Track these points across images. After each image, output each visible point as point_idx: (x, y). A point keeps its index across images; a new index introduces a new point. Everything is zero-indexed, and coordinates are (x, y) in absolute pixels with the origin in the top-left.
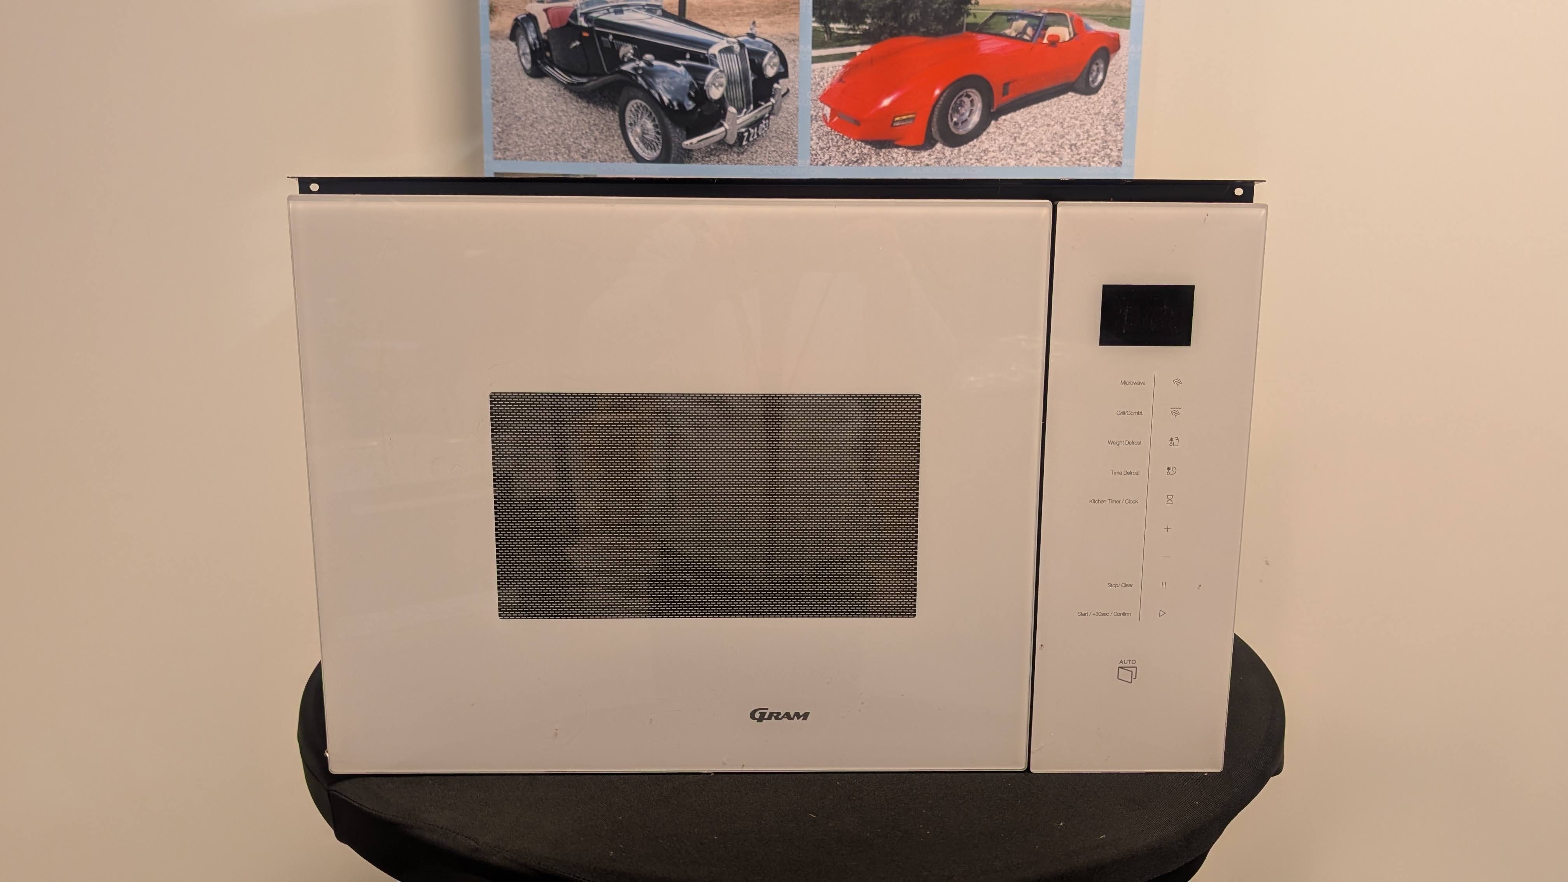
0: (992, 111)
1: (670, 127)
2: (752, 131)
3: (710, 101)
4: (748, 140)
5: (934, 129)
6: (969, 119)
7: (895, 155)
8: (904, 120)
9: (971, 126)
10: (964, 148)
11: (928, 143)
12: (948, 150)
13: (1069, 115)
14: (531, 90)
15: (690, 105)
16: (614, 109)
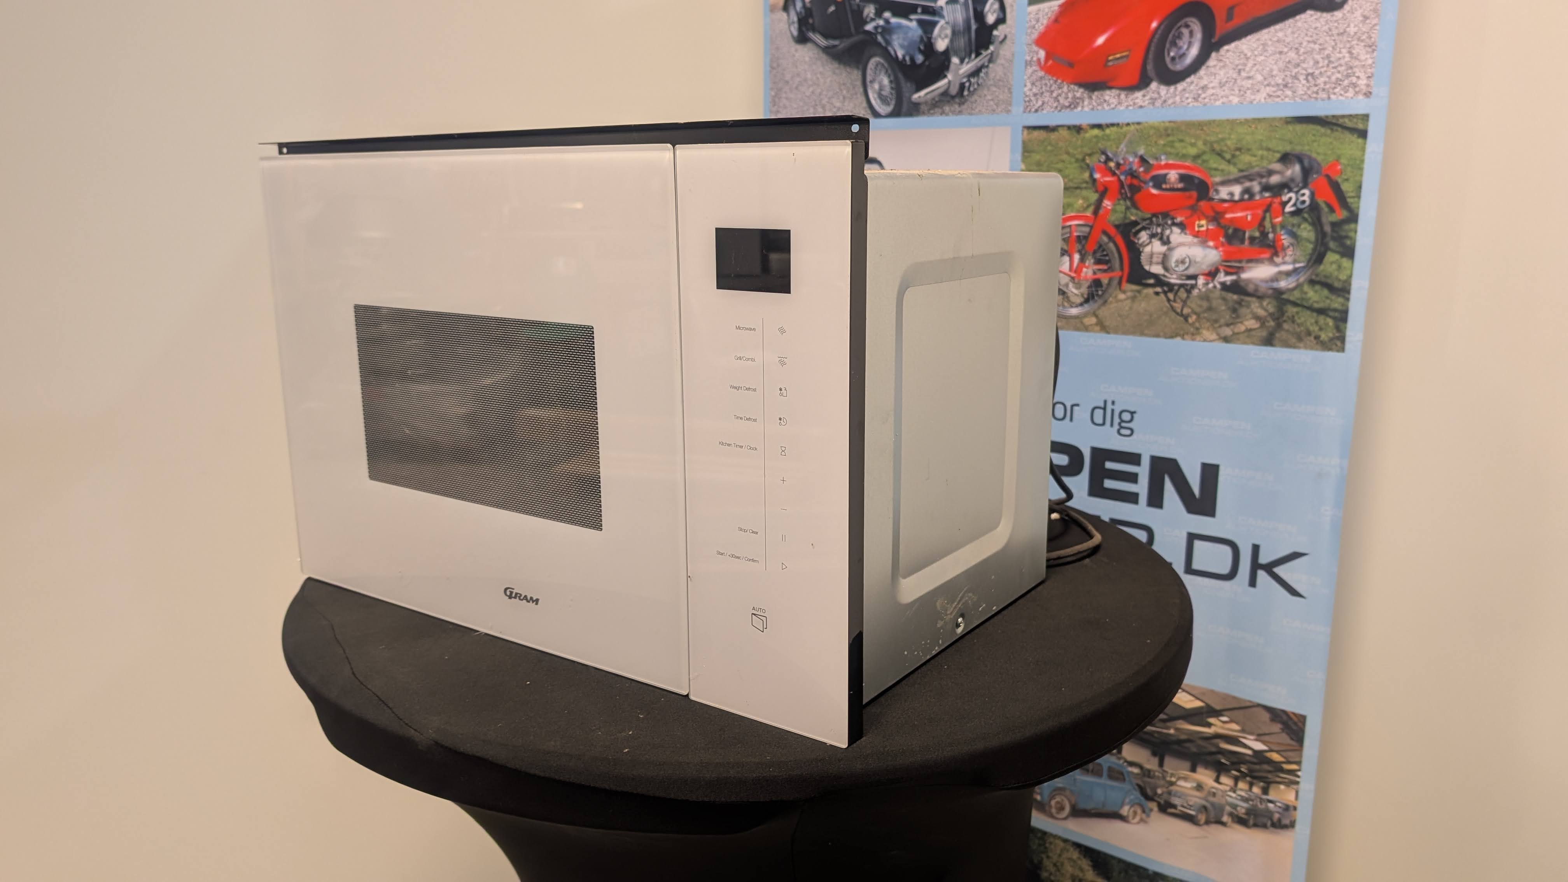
0: (1213, 41)
1: (903, 81)
2: (972, 80)
3: (937, 53)
4: (969, 89)
5: (1150, 67)
6: (1187, 52)
7: (1107, 98)
8: (1118, 59)
9: (1189, 60)
10: (1180, 86)
11: (1142, 83)
12: (1163, 90)
13: (1307, 38)
14: (797, 55)
15: (920, 59)
16: (858, 68)
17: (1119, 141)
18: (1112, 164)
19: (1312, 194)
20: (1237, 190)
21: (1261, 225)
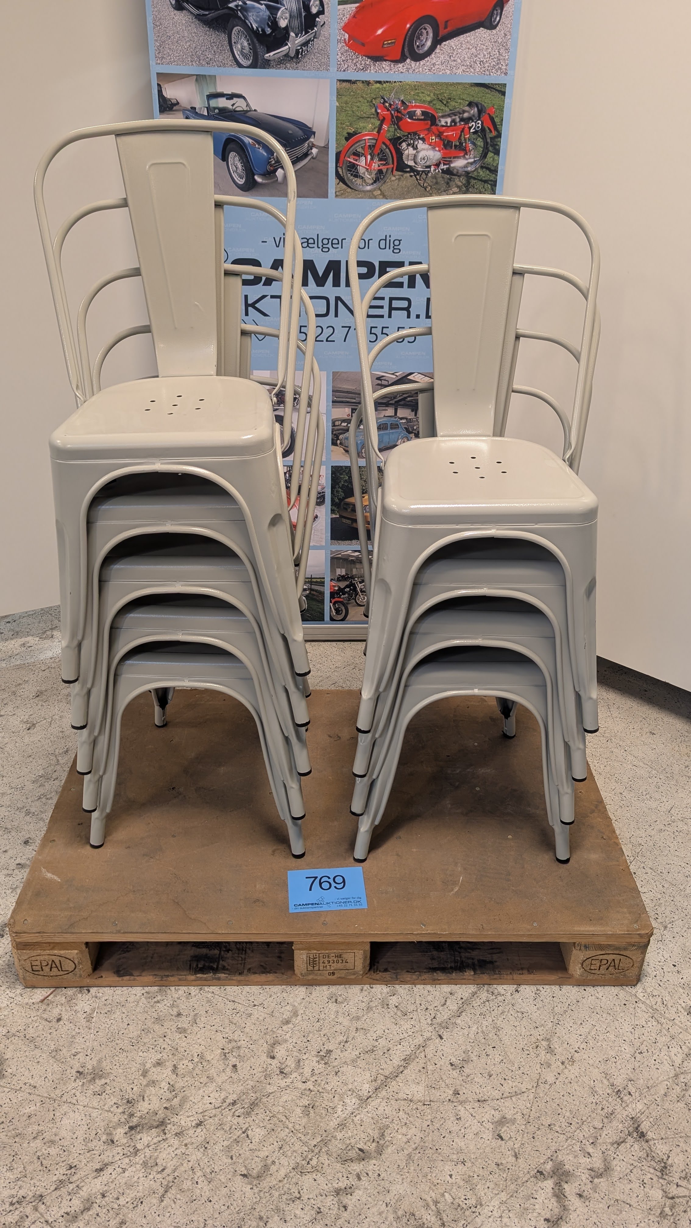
0: (438, 38)
1: (257, 45)
2: (304, 48)
3: (280, 28)
4: (302, 54)
5: (406, 50)
6: (425, 43)
7: (384, 66)
8: (389, 44)
9: (426, 48)
10: (422, 63)
11: (402, 59)
12: (413, 63)
13: (480, 43)
14: (176, 18)
15: (268, 31)
16: (225, 33)
17: (390, 91)
18: (387, 105)
19: (482, 123)
20: (449, 120)
21: (460, 139)
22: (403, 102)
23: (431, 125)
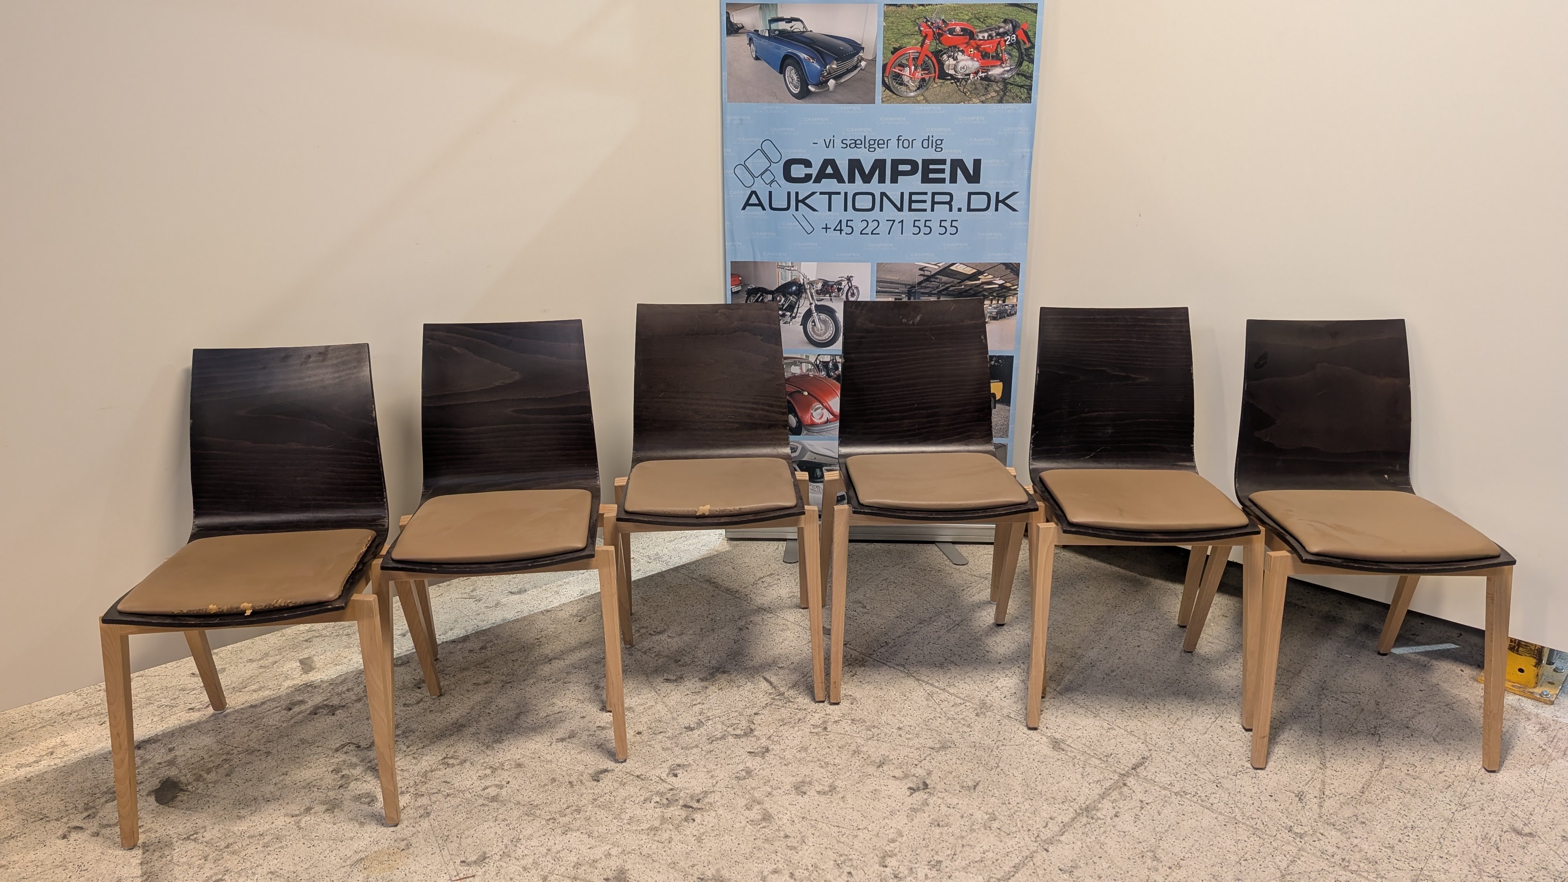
18: (930, 24)
19: (1017, 36)
20: (986, 35)
21: (996, 50)
22: (944, 21)
23: (970, 39)
